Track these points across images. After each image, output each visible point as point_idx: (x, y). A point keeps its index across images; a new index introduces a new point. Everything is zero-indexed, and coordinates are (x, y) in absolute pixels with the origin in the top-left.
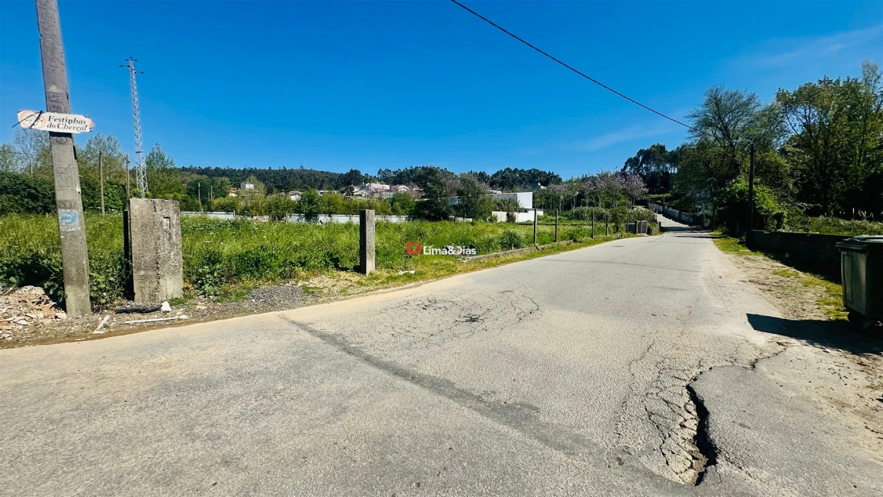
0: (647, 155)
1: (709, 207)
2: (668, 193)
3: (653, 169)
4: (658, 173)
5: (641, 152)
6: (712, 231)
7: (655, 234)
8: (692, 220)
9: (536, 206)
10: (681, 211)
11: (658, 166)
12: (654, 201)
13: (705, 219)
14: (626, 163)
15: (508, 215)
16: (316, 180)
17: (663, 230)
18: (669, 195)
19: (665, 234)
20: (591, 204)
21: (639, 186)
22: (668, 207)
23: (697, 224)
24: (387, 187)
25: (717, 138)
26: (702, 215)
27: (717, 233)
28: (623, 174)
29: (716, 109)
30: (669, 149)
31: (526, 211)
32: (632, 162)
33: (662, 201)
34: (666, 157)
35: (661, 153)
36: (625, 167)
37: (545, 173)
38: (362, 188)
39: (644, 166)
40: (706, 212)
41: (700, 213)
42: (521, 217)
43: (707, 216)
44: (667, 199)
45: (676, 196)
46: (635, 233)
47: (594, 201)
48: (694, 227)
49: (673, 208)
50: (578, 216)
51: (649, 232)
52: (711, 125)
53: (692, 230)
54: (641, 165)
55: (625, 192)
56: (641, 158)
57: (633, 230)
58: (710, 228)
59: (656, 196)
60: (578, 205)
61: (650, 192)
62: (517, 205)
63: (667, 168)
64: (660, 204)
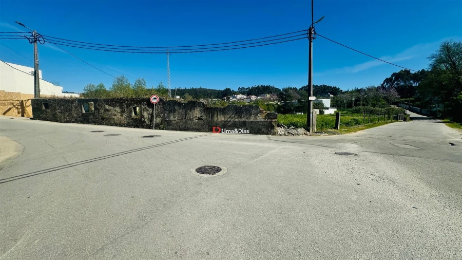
0: (397, 76)
1: (440, 106)
2: (412, 97)
3: (402, 84)
4: (405, 86)
5: (394, 74)
6: (443, 119)
7: (408, 121)
8: (429, 113)
9: (332, 106)
10: (421, 108)
11: (405, 82)
12: (403, 102)
13: (438, 113)
14: (385, 81)
15: (320, 111)
16: (208, 94)
17: (412, 119)
18: (413, 99)
19: (413, 121)
20: (364, 105)
21: (394, 94)
22: (412, 106)
23: (433, 116)
24: (245, 97)
25: (447, 68)
26: (436, 111)
27: (447, 121)
28: (383, 87)
29: (447, 53)
30: (412, 72)
31: (328, 109)
32: (387, 80)
33: (408, 102)
34: (411, 77)
35: (407, 75)
36: (384, 83)
37: (331, 87)
38: (234, 97)
39: (396, 82)
40: (438, 109)
41: (435, 109)
42: (326, 112)
43: (439, 111)
44: (412, 101)
45: (417, 99)
46: (397, 120)
47: (365, 103)
48: (431, 117)
49: (415, 106)
50: (358, 112)
51: (405, 120)
52: (444, 62)
53: (430, 119)
54: (394, 82)
55: (385, 98)
56: (394, 78)
57: (397, 119)
58: (442, 118)
59: (404, 99)
60: (356, 105)
61: (401, 98)
62: (323, 105)
63: (411, 83)
64: (407, 104)
